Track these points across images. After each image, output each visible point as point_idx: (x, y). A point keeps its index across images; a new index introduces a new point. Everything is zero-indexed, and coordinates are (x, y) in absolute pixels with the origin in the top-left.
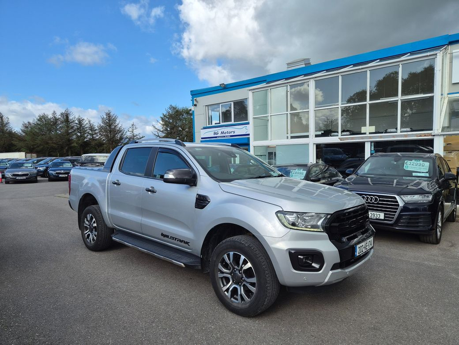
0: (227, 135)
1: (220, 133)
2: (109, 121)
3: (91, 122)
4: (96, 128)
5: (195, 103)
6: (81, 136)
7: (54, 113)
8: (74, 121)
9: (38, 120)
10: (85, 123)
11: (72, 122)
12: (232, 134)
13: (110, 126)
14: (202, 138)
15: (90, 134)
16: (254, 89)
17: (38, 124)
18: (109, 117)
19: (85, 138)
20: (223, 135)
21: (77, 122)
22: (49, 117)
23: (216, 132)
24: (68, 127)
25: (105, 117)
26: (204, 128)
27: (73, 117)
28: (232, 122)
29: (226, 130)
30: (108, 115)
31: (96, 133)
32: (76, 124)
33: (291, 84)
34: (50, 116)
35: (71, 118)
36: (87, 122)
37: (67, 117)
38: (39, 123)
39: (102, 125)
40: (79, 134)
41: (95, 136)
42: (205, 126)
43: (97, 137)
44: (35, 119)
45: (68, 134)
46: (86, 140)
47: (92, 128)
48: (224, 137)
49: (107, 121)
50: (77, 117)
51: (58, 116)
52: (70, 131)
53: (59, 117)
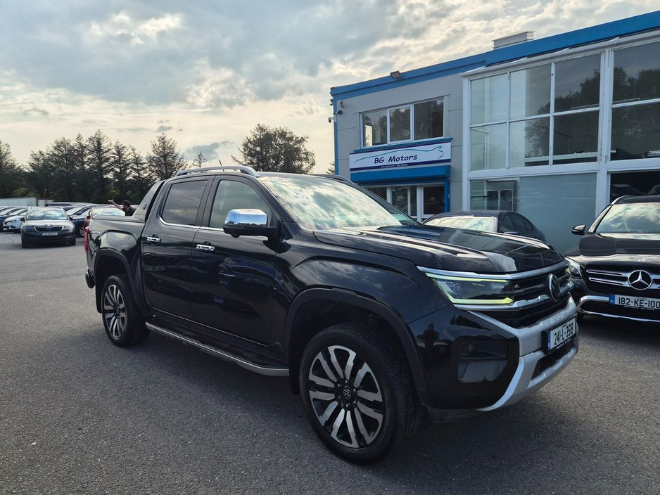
0: (400, 162)
1: (387, 158)
2: (164, 149)
3: (136, 152)
4: (145, 161)
5: (339, 108)
6: (121, 172)
7: (79, 137)
8: (109, 150)
9: (55, 148)
10: (127, 153)
11: (107, 152)
12: (412, 161)
13: (165, 156)
14: (351, 170)
15: (135, 169)
16: (475, 74)
17: (54, 155)
18: (164, 143)
19: (128, 175)
20: (393, 163)
21: (114, 151)
22: (72, 144)
23: (379, 157)
24: (100, 158)
25: (158, 143)
26: (357, 152)
27: (108, 143)
28: (412, 140)
29: (398, 153)
30: (163, 140)
31: (143, 169)
32: (113, 154)
33: (558, 60)
34: (73, 142)
35: (104, 145)
36: (130, 151)
37: (99, 144)
38: (56, 152)
39: (153, 155)
40: (118, 170)
41: (141, 172)
42: (358, 148)
43: (146, 175)
44: (50, 146)
45: (101, 170)
46: (128, 179)
47: (137, 161)
48: (396, 166)
49: (160, 149)
50: (114, 143)
51: (85, 142)
52: (104, 166)
53: (87, 143)
